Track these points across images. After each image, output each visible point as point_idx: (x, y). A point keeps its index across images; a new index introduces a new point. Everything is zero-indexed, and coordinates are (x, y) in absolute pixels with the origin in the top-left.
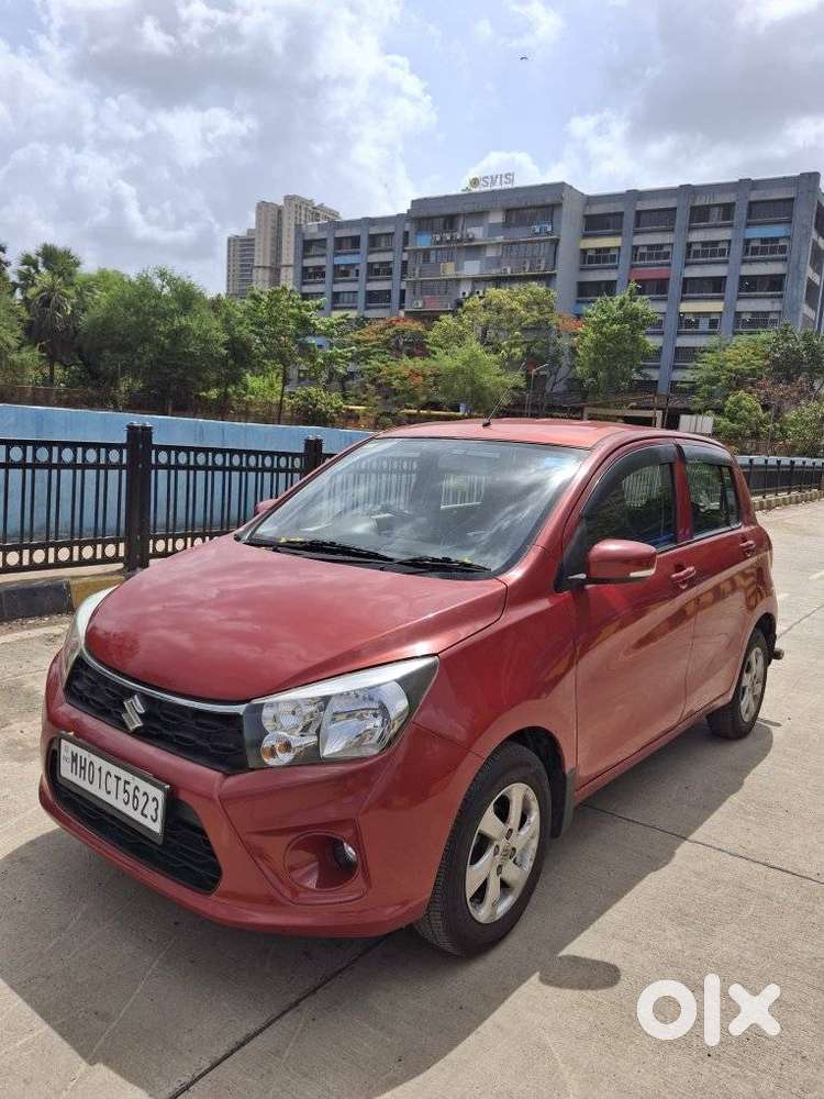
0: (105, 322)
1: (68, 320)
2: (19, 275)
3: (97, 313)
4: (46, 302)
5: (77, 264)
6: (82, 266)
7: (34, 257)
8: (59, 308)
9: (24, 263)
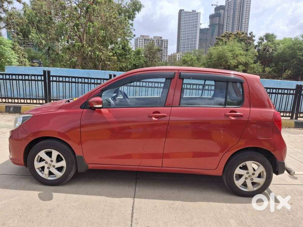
0: (281, 54)
1: (270, 54)
2: (258, 43)
3: (279, 51)
4: (264, 50)
5: (275, 38)
6: (276, 38)
7: (263, 37)
8: (268, 51)
9: (260, 39)
